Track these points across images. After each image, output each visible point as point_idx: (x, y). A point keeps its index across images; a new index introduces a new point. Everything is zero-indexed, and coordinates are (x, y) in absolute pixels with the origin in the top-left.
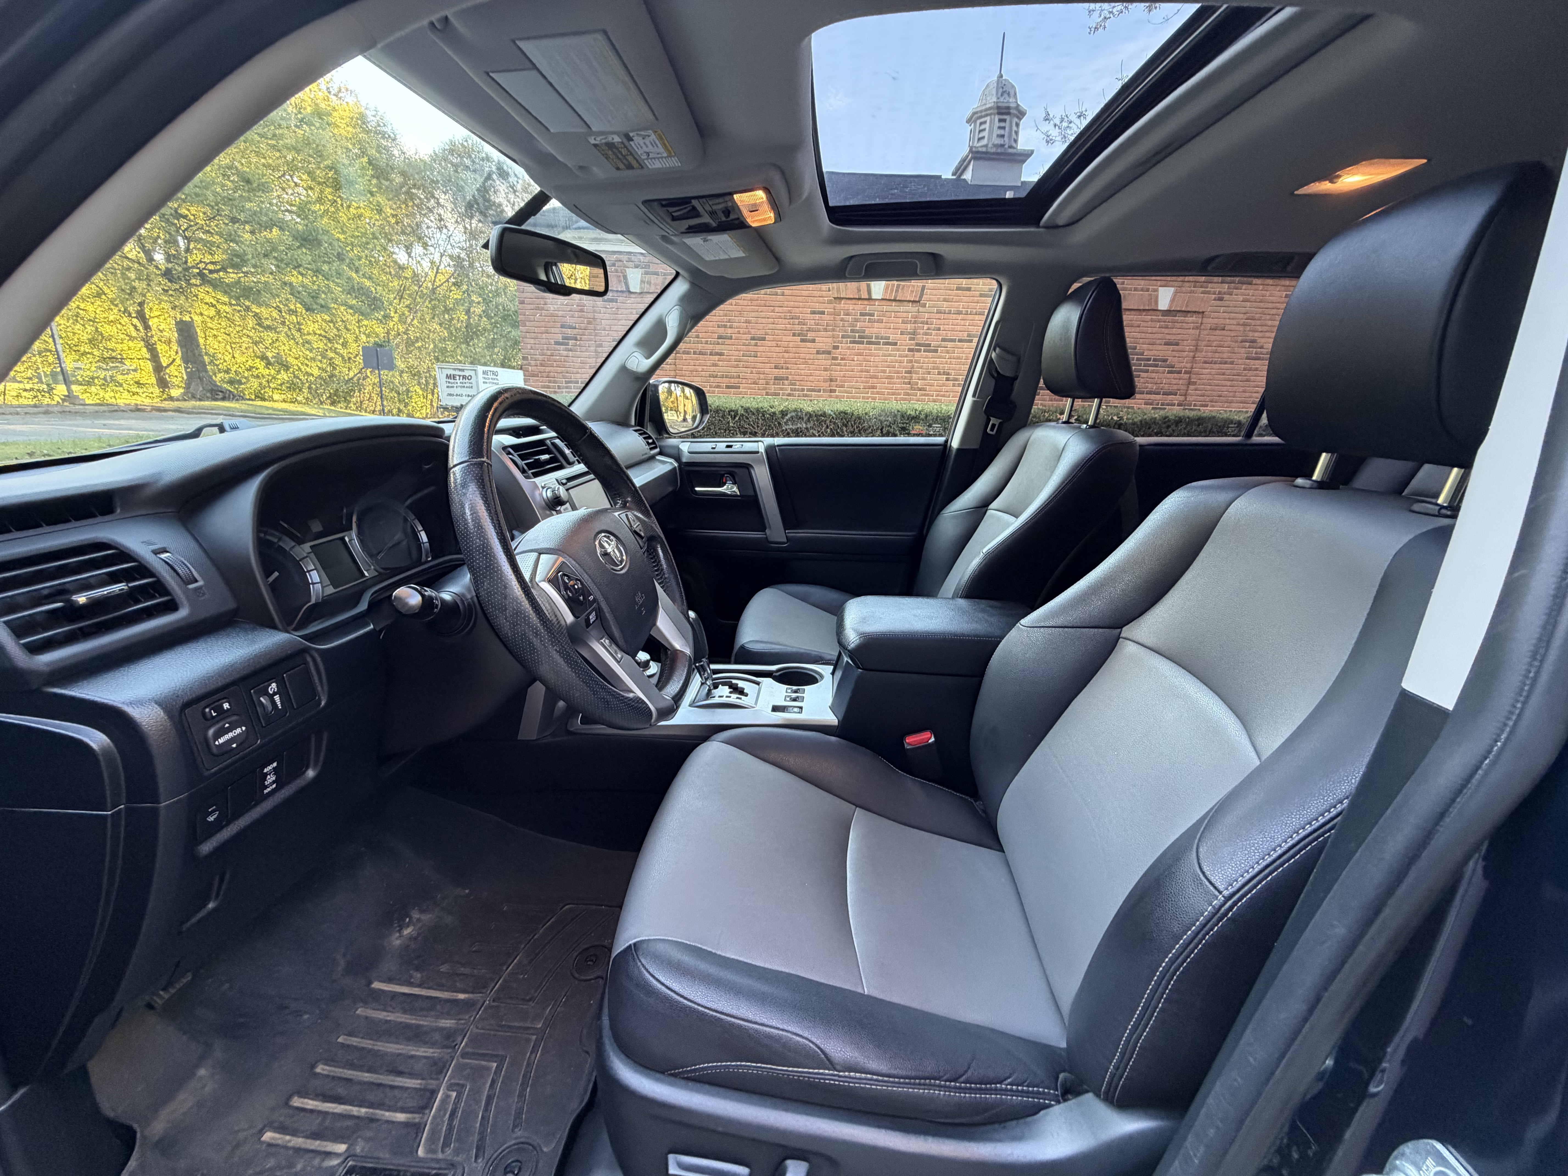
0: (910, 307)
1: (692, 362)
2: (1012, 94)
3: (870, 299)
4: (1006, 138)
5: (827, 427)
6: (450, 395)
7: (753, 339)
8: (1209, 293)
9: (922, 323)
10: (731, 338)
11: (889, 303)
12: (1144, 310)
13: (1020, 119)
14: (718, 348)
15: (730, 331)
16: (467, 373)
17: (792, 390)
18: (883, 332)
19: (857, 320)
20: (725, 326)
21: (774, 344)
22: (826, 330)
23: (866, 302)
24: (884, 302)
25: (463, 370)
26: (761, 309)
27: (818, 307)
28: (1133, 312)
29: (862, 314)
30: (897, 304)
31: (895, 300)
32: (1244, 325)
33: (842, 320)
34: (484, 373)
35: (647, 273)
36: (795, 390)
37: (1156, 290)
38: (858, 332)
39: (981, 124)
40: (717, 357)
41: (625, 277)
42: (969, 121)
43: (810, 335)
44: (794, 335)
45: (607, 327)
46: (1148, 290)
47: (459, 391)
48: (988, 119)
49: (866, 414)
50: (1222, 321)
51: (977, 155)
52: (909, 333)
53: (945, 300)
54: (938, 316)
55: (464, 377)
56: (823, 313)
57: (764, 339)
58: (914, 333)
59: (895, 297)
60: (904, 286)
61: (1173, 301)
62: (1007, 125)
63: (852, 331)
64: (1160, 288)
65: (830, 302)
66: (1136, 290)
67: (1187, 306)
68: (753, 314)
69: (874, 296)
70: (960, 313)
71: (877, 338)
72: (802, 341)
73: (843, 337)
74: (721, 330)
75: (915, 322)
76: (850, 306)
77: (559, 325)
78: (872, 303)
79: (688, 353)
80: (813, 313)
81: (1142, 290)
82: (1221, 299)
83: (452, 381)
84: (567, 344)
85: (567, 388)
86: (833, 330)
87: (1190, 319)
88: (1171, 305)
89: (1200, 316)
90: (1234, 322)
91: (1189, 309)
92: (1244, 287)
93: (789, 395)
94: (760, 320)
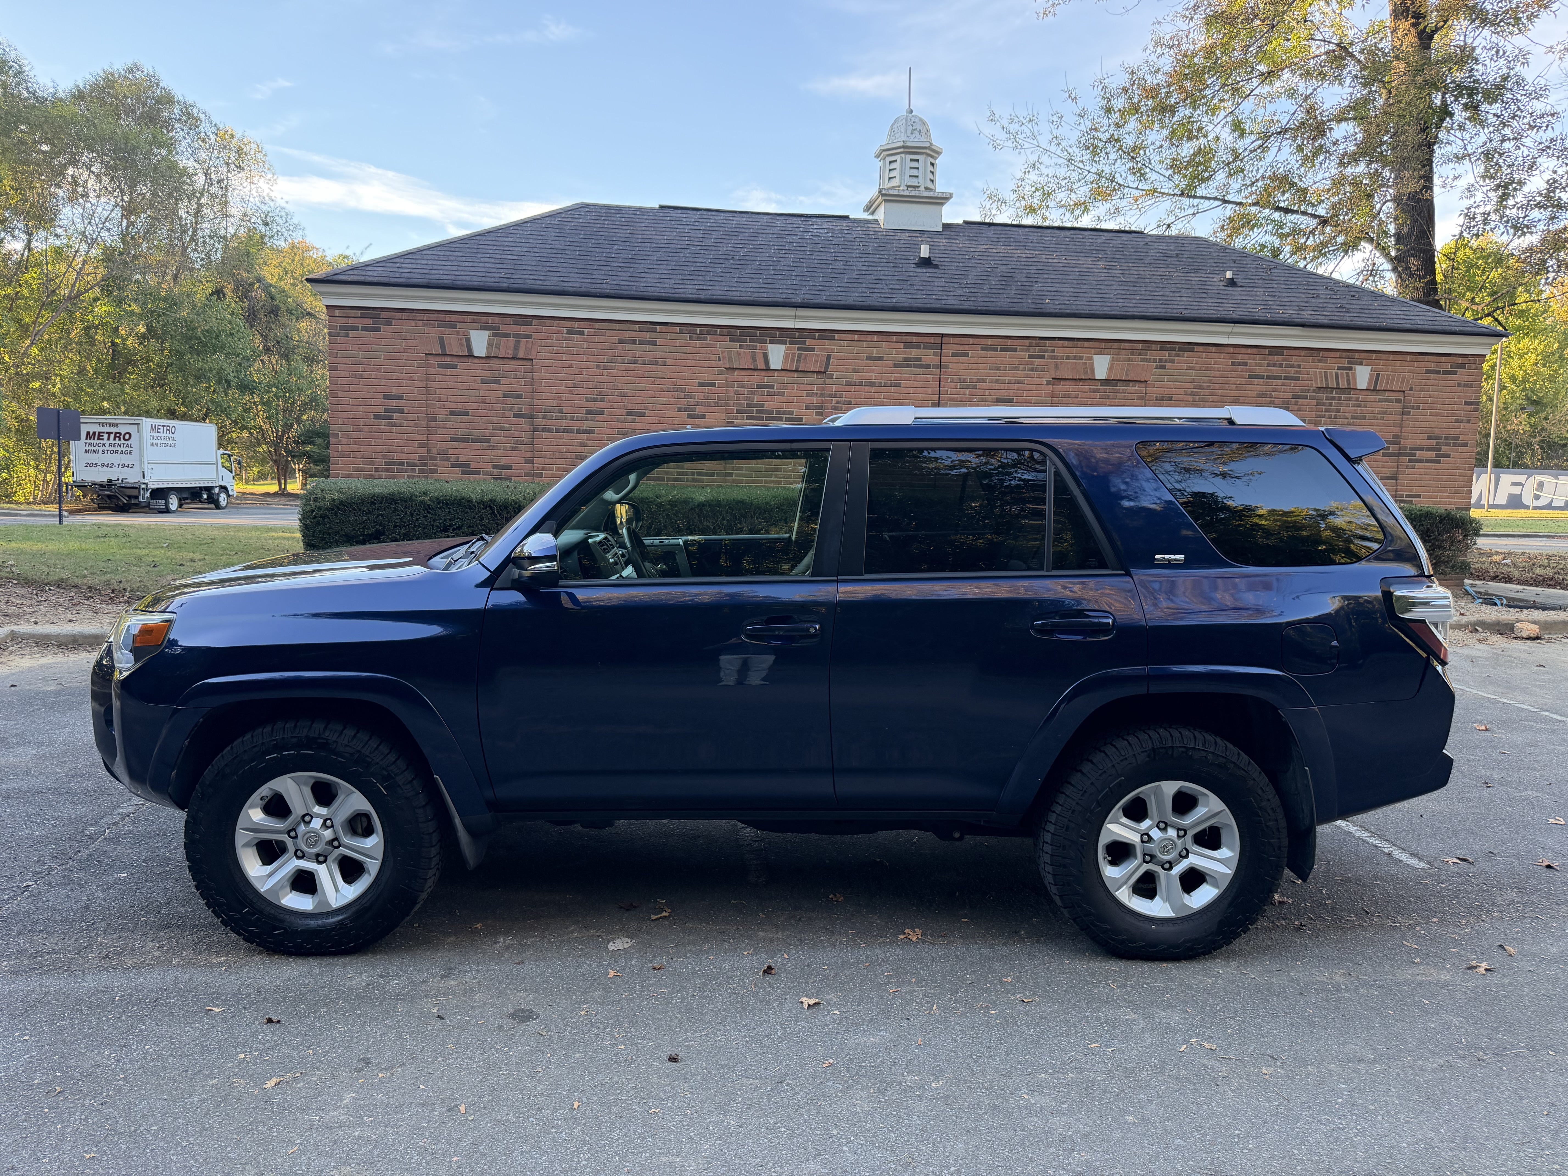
0: (814, 378)
1: (554, 442)
2: (924, 131)
3: (768, 369)
4: (921, 179)
5: (723, 519)
6: (88, 465)
7: (629, 414)
8: (1149, 360)
9: (830, 396)
10: (602, 413)
11: (789, 374)
12: (1080, 379)
13: (936, 158)
14: (586, 425)
15: (601, 405)
16: (122, 430)
17: (679, 473)
18: (785, 407)
19: (753, 393)
20: (595, 400)
21: (655, 420)
22: (716, 404)
23: (763, 373)
24: (783, 373)
25: (116, 425)
26: (638, 380)
27: (706, 378)
28: (1068, 382)
29: (759, 387)
30: (801, 375)
31: (796, 371)
32: (1192, 394)
33: (736, 393)
34: (153, 428)
35: (495, 335)
36: (682, 474)
37: (1091, 359)
38: (755, 406)
39: (891, 162)
40: (585, 436)
41: (468, 341)
42: (877, 156)
43: (699, 410)
44: (679, 410)
45: (444, 398)
46: (1081, 358)
47: (108, 458)
48: (898, 158)
49: (767, 503)
50: (1167, 391)
51: (887, 197)
52: (816, 407)
53: (854, 371)
54: (848, 388)
55: (117, 435)
56: (713, 385)
57: (643, 415)
58: (821, 408)
59: (797, 367)
60: (806, 355)
61: (1111, 369)
62: (920, 165)
63: (749, 405)
64: (1095, 357)
65: (721, 373)
66: (1068, 358)
67: (1127, 375)
68: (630, 386)
69: (772, 367)
70: (872, 384)
71: (778, 412)
72: (690, 416)
73: (738, 412)
74: (591, 404)
75: (822, 395)
76: (746, 377)
77: (381, 395)
78: (771, 373)
79: (549, 431)
80: (701, 384)
81: (1075, 358)
82: (1163, 367)
83: (96, 441)
84: (391, 418)
85: (387, 470)
86: (727, 404)
87: (1131, 388)
88: (1109, 375)
89: (1143, 385)
90: (1181, 391)
91: (1129, 378)
92: (1186, 354)
93: (675, 480)
94: (638, 393)
